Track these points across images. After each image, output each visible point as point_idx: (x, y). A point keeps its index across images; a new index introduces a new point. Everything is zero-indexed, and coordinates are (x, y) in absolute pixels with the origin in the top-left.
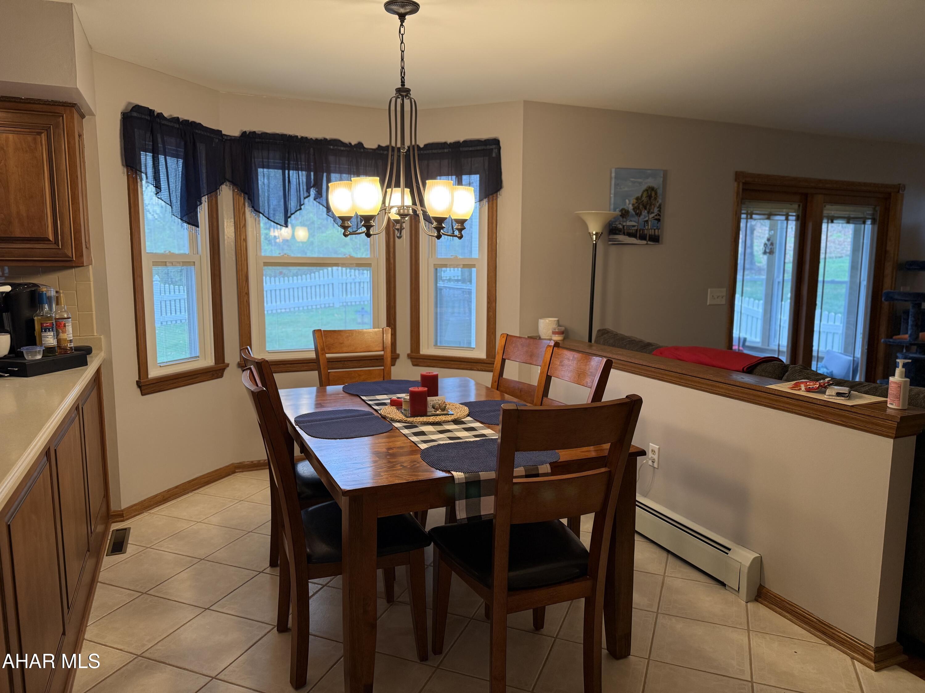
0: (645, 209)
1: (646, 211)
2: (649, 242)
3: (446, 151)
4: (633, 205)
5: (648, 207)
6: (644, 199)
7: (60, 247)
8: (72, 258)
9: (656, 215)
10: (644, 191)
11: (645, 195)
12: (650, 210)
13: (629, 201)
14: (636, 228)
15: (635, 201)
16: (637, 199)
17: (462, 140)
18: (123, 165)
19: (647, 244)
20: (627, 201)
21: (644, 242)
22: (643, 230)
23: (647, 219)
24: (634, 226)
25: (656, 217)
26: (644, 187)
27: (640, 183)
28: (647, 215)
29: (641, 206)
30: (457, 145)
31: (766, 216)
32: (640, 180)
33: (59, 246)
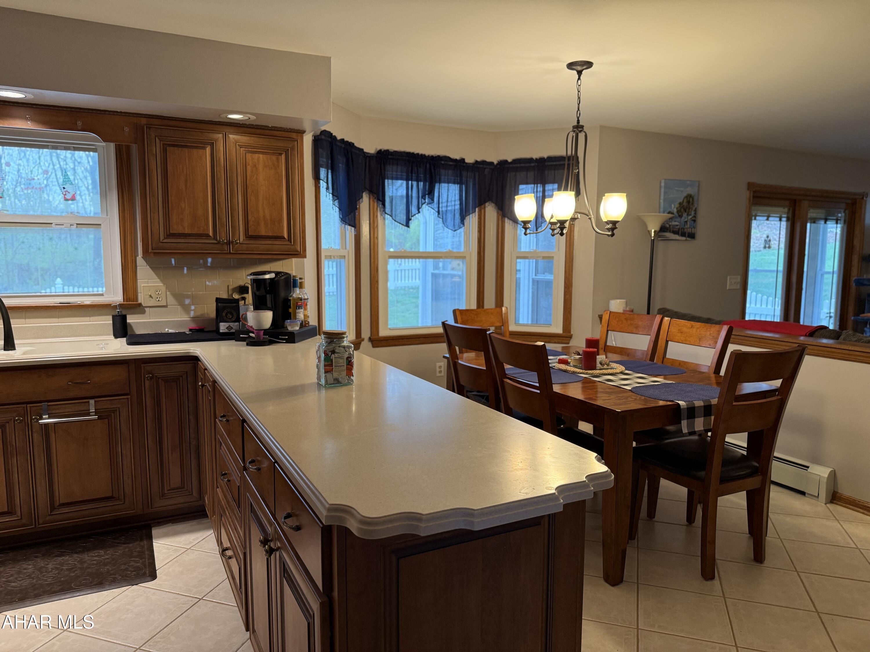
0: (685, 211)
1: (686, 214)
2: (688, 239)
3: (532, 164)
4: (677, 208)
5: (687, 210)
6: (685, 204)
7: (292, 244)
8: (300, 252)
9: (693, 217)
10: (685, 198)
11: (685, 201)
12: (688, 213)
13: (674, 205)
14: (678, 227)
15: (678, 205)
16: (680, 204)
17: (545, 156)
18: (313, 178)
19: (686, 240)
20: (673, 206)
21: (684, 238)
22: (684, 229)
23: (686, 220)
24: (677, 225)
25: (693, 219)
26: (685, 194)
27: (682, 191)
28: (686, 217)
29: (682, 210)
30: (541, 161)
31: (766, 218)
32: (682, 189)
33: (291, 242)
